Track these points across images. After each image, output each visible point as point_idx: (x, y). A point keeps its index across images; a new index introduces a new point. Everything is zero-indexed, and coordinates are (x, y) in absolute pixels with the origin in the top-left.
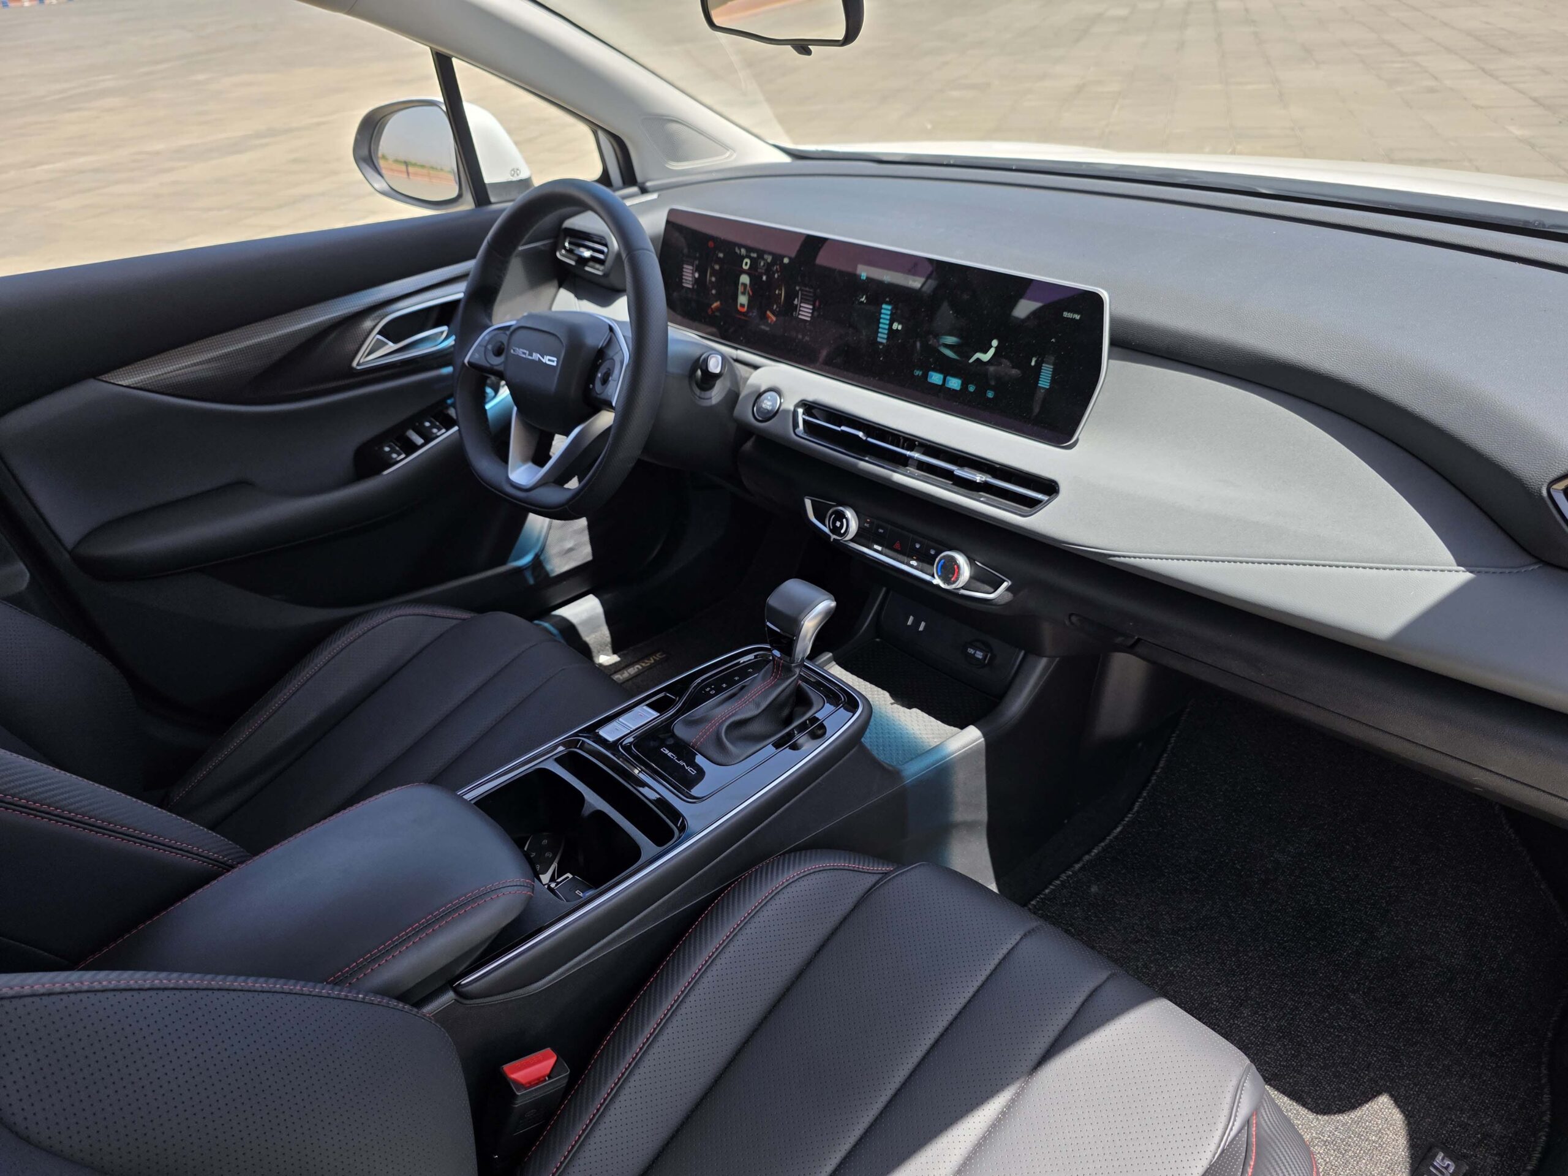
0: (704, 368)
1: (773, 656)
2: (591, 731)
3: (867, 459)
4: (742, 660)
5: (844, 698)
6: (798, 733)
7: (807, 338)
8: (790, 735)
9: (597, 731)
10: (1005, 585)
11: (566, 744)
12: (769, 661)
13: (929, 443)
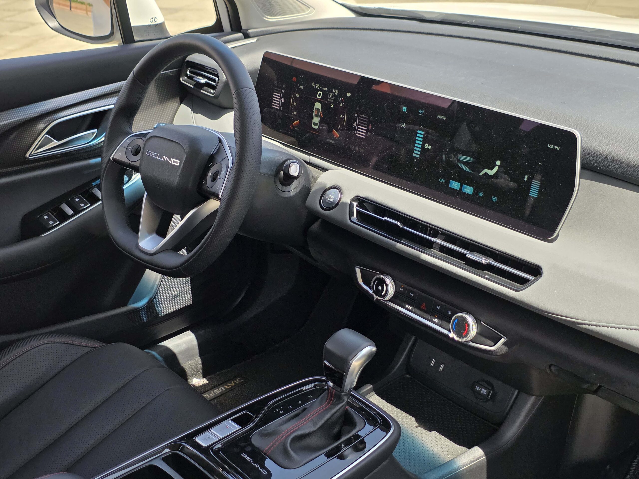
0: (286, 172)
1: (328, 386)
2: (190, 439)
3: (402, 241)
4: (304, 388)
5: (380, 421)
6: (345, 446)
7: (362, 151)
8: (338, 448)
9: (194, 438)
10: (502, 340)
11: (171, 447)
12: (324, 390)
13: (448, 233)
